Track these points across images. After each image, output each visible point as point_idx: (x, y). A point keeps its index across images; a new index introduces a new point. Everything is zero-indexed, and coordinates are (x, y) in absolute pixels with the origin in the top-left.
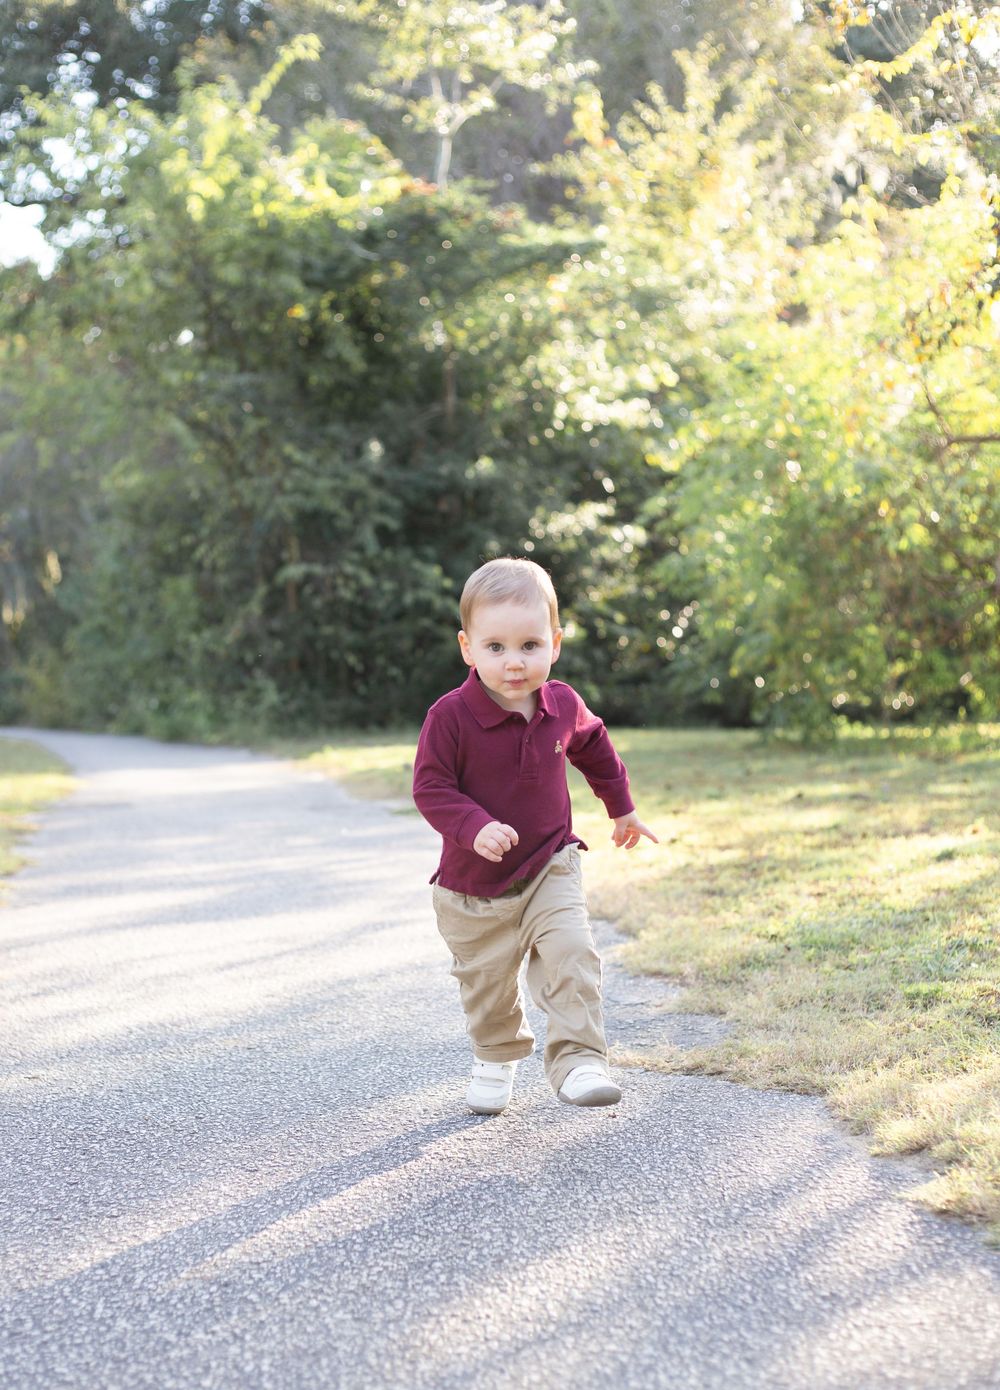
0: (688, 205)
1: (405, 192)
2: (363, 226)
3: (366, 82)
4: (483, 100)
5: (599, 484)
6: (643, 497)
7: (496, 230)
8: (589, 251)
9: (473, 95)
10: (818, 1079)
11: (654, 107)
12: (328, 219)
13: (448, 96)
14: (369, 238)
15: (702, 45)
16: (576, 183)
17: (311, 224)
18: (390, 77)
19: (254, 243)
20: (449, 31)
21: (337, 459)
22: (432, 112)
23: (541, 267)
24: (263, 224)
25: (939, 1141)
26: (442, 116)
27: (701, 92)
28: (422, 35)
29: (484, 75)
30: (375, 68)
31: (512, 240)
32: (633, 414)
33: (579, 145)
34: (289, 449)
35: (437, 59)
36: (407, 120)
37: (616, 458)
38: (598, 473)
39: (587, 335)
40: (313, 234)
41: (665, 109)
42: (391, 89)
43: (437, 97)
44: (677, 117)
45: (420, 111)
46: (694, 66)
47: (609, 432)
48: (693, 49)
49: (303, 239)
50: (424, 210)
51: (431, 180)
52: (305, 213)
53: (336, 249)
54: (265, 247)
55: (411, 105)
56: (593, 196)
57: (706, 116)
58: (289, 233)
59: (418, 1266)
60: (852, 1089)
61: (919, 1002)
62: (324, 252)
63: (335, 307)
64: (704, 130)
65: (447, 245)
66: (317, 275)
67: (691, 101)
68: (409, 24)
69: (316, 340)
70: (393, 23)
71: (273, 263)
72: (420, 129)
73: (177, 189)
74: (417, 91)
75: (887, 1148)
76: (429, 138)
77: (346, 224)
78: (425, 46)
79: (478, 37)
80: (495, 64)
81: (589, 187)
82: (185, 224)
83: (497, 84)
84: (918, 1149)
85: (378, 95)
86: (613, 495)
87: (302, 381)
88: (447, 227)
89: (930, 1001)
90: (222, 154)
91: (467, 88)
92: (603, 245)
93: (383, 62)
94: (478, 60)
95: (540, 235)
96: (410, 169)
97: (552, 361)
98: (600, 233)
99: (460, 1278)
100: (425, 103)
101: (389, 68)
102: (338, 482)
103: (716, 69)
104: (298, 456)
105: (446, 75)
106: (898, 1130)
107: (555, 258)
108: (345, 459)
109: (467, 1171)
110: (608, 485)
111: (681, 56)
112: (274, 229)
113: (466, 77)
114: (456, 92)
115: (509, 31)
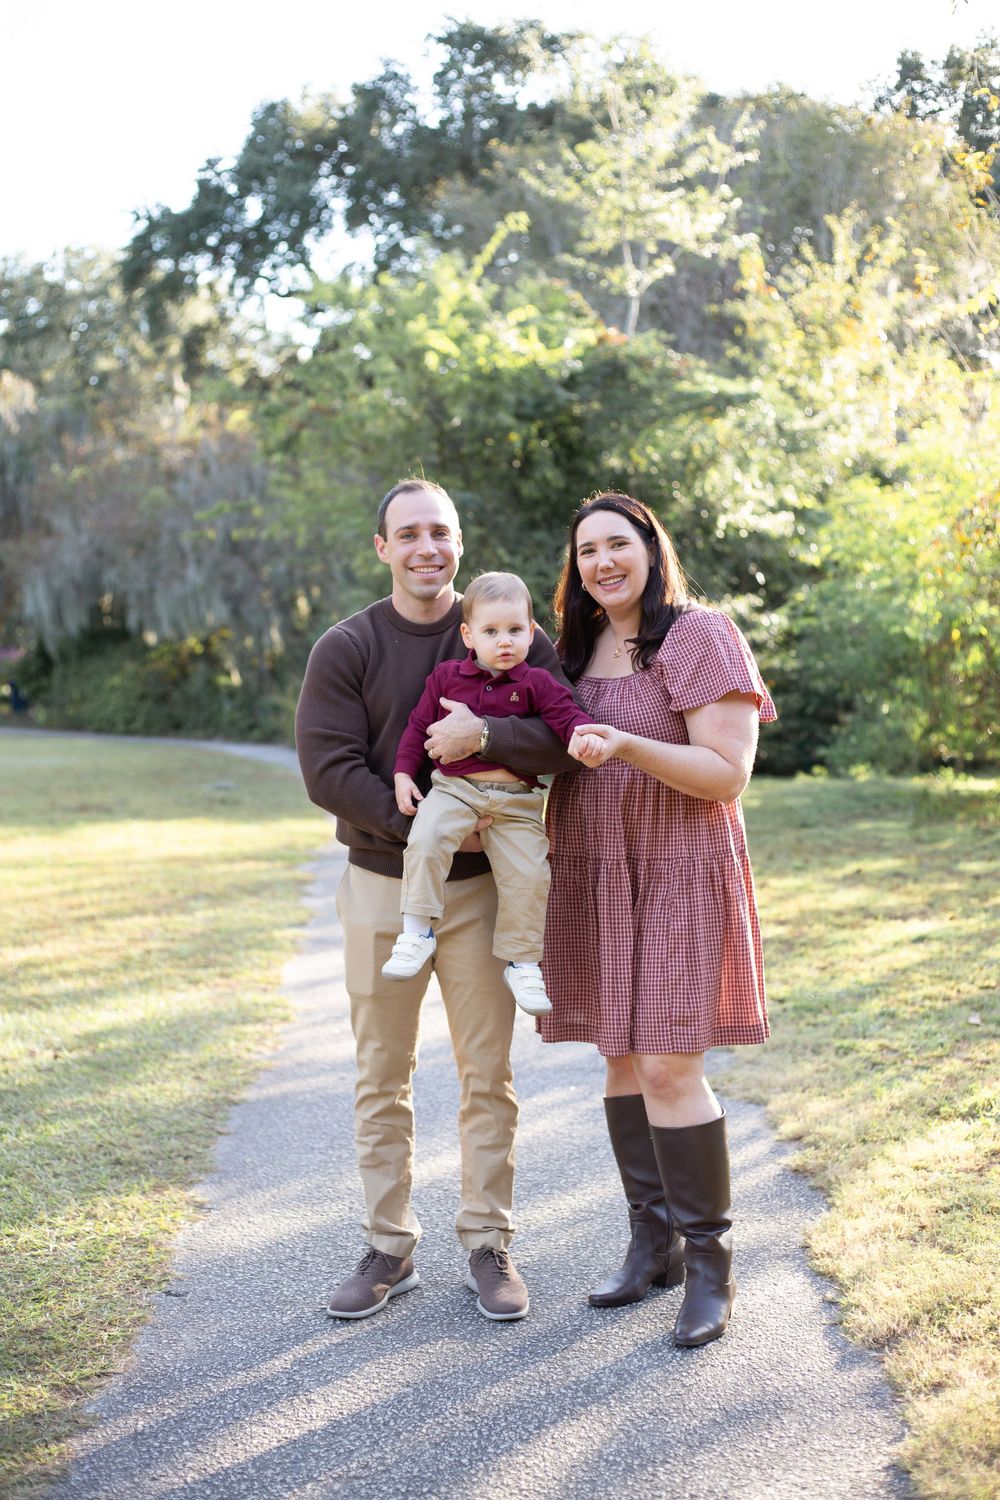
0: (834, 344)
1: (601, 340)
2: (566, 374)
3: (572, 251)
4: (666, 267)
5: (753, 578)
6: (790, 586)
7: (677, 376)
8: (745, 399)
9: (658, 262)
10: (765, 1096)
11: (808, 264)
12: (537, 371)
13: (637, 263)
14: (571, 382)
15: (848, 211)
16: (742, 323)
17: (524, 370)
18: (589, 247)
19: (479, 385)
20: (641, 213)
21: (542, 559)
22: (624, 278)
23: (710, 410)
24: (487, 370)
25: (809, 1134)
26: (633, 281)
27: (845, 251)
28: (617, 214)
29: (667, 247)
30: (580, 238)
31: (685, 386)
32: (779, 525)
33: (742, 295)
34: (501, 552)
35: (629, 234)
36: (604, 284)
37: (769, 553)
38: (752, 568)
39: (743, 463)
40: (525, 377)
41: (816, 265)
42: (594, 257)
43: (629, 265)
44: (827, 268)
45: (614, 276)
46: (841, 228)
47: (759, 537)
48: (839, 214)
49: (517, 379)
50: (615, 357)
51: (622, 329)
52: (521, 362)
53: (544, 391)
54: (487, 389)
55: (608, 272)
56: (755, 334)
57: (851, 269)
58: (507, 380)
59: (536, 1185)
60: (778, 1102)
61: (841, 1052)
62: (534, 392)
63: (542, 435)
64: (850, 281)
65: (634, 389)
66: (528, 410)
67: (838, 256)
68: (607, 206)
69: (528, 461)
70: (594, 204)
71: (492, 402)
72: (614, 291)
73: (418, 344)
74: (613, 258)
75: (783, 1137)
76: (623, 297)
77: (553, 374)
78: (619, 223)
79: (661, 218)
80: (676, 240)
81: (751, 327)
82: (421, 370)
83: (677, 252)
84: (798, 1138)
85: (580, 263)
86: (765, 586)
87: (515, 493)
88: (634, 373)
89: (847, 1051)
90: (453, 314)
91: (653, 257)
92: (757, 396)
93: (585, 233)
94: (661, 236)
95: (711, 383)
96: (605, 318)
97: (713, 481)
98: (756, 385)
99: (555, 1191)
100: (619, 271)
101: (591, 239)
102: (541, 580)
103: (859, 233)
104: (507, 559)
105: (636, 248)
106: (789, 1127)
107: (720, 404)
108: (547, 558)
109: (568, 1140)
110: (761, 578)
111: (830, 220)
112: (495, 375)
113: (652, 248)
114: (644, 260)
115: (687, 215)
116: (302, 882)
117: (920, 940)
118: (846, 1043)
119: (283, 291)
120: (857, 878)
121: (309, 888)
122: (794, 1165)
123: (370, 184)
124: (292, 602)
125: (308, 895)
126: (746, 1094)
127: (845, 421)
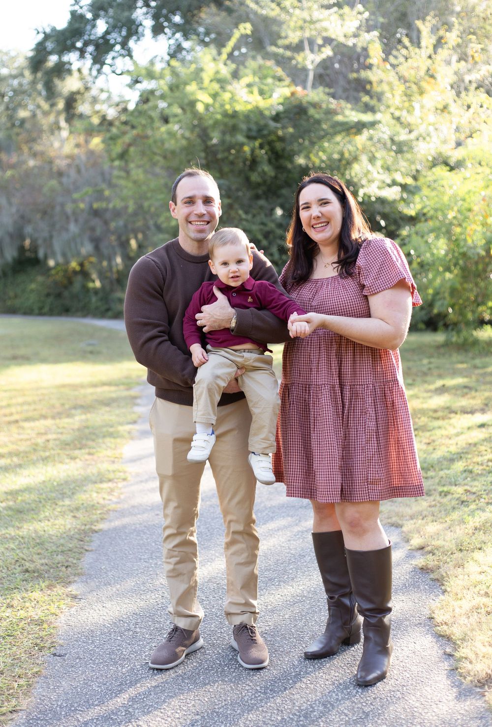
0: (421, 92)
1: (293, 94)
2: (274, 113)
3: (276, 45)
4: (328, 52)
5: (379, 223)
6: (399, 227)
7: (334, 112)
8: (373, 124)
9: (323, 49)
10: (400, 522)
11: (407, 48)
12: (259, 112)
13: (312, 51)
14: (277, 118)
15: (428, 18)
16: (370, 83)
17: (250, 111)
18: (286, 42)
19: (226, 120)
20: (312, 22)
21: (263, 216)
22: (305, 59)
23: (354, 130)
24: (230, 112)
25: (428, 546)
26: (310, 60)
27: (428, 40)
28: (300, 23)
29: (328, 41)
30: (280, 37)
31: (339, 118)
32: (393, 194)
33: (370, 67)
34: (241, 212)
35: (307, 34)
36: (294, 62)
37: (387, 210)
38: (378, 218)
39: (372, 159)
40: (252, 115)
41: (411, 48)
42: (288, 47)
43: (307, 51)
44: (417, 50)
45: (299, 58)
46: (425, 27)
47: (382, 201)
48: (424, 20)
49: (247, 117)
50: (301, 103)
51: (305, 88)
52: (249, 107)
53: (262, 122)
54: (231, 122)
55: (296, 55)
56: (377, 88)
57: (430, 50)
58: (241, 117)
59: (270, 580)
60: (408, 526)
61: (443, 494)
62: (257, 123)
63: (261, 147)
64: (430, 57)
65: (312, 120)
66: (254, 134)
67: (423, 43)
68: (294, 19)
69: (254, 162)
70: (288, 18)
71: (234, 129)
72: (299, 66)
73: (192, 98)
74: (298, 48)
75: (413, 547)
76: (305, 70)
77: (267, 113)
78: (302, 28)
79: (325, 24)
80: (333, 37)
81: (375, 85)
82: (195, 114)
83: (335, 43)
84: (422, 548)
85: (281, 51)
86: (385, 228)
87: (247, 179)
88: (312, 111)
89: (446, 494)
90: (211, 81)
91: (320, 46)
92: (380, 122)
93: (283, 34)
94: (325, 34)
95: (353, 116)
96: (294, 82)
97: (356, 170)
98: (378, 116)
99: (282, 584)
100: (302, 54)
101: (286, 37)
102: (262, 227)
103: (435, 30)
104: (244, 216)
105: (311, 42)
106: (416, 541)
107: (360, 127)
108: (266, 215)
109: (288, 551)
110: (383, 223)
111: (419, 23)
112: (235, 115)
113: (320, 42)
114: (316, 48)
115: (339, 22)
116: (135, 398)
117: (482, 426)
118: (445, 489)
119: (119, 72)
120: (443, 390)
121: (139, 401)
122: (420, 566)
123: (164, 11)
124: (128, 241)
125: (138, 405)
126: (389, 521)
127: (428, 135)
